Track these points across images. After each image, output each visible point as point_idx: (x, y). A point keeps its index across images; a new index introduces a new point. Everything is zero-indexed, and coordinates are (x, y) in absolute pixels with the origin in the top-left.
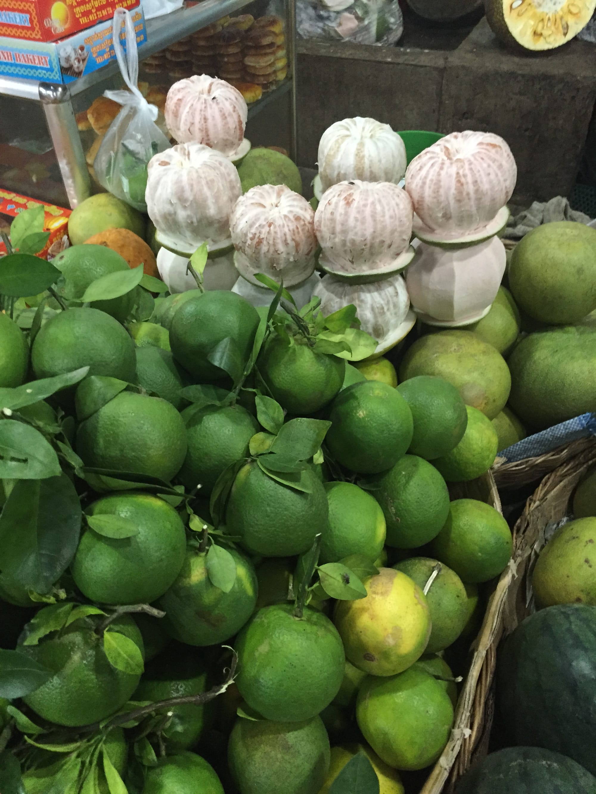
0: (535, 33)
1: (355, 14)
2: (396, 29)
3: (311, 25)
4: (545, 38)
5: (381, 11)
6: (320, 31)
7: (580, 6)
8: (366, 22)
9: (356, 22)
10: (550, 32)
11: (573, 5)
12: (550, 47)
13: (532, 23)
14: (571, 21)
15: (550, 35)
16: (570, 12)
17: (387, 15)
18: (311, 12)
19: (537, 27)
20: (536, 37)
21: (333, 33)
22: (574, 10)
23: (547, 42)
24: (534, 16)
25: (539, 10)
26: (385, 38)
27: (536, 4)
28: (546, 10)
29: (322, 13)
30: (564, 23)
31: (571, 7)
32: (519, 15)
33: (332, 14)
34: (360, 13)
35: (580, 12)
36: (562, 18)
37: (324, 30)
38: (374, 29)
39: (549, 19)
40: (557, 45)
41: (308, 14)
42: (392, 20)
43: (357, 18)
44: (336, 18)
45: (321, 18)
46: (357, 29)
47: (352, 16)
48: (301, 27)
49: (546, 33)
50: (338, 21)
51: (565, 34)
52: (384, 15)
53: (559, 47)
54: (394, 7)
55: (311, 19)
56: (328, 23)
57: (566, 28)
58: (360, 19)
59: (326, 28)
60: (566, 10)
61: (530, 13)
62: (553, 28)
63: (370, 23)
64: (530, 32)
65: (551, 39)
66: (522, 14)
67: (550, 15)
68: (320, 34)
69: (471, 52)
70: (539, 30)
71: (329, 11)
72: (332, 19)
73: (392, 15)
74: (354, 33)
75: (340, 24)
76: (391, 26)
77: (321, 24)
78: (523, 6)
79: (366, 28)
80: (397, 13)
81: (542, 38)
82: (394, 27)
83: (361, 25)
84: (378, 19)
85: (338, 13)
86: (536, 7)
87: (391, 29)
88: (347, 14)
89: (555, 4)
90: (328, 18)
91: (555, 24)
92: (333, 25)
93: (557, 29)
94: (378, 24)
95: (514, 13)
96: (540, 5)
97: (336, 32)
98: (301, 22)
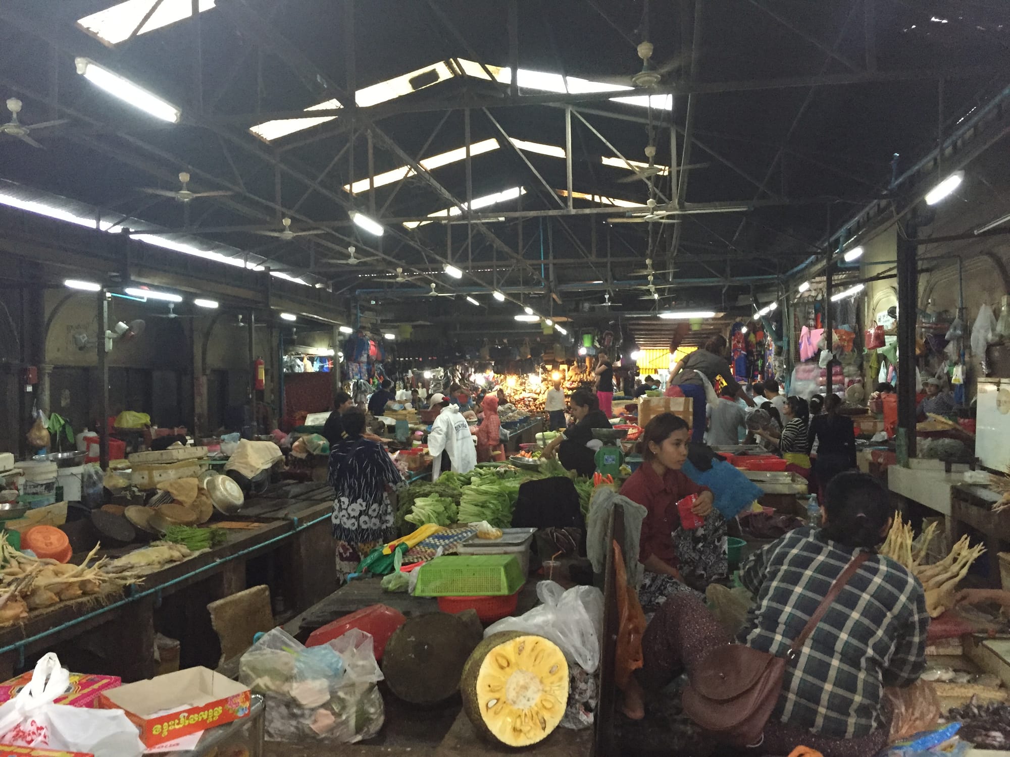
0: (515, 729)
1: (332, 710)
2: (377, 719)
3: (284, 724)
4: (525, 734)
5: (360, 704)
6: (292, 729)
7: (553, 701)
8: (344, 717)
9: (333, 718)
10: (529, 728)
11: (546, 700)
12: (532, 742)
13: (509, 720)
14: (547, 716)
15: (529, 731)
16: (544, 707)
17: (366, 707)
18: (283, 710)
19: (515, 723)
20: (516, 733)
21: (307, 731)
22: (548, 705)
23: (528, 738)
24: (511, 713)
25: (515, 707)
26: (366, 729)
27: (510, 701)
28: (521, 707)
29: (295, 711)
30: (540, 718)
31: (544, 703)
32: (496, 713)
33: (307, 712)
34: (336, 708)
35: (553, 707)
36: (537, 713)
37: (297, 728)
38: (352, 722)
39: (526, 715)
40: (538, 740)
41: (280, 713)
42: (372, 710)
43: (334, 713)
44: (310, 716)
45: (294, 716)
46: (335, 725)
47: (328, 712)
48: (272, 725)
49: (525, 729)
50: (313, 718)
51: (544, 729)
52: (363, 707)
53: (541, 742)
54: (373, 696)
55: (283, 718)
56: (302, 720)
57: (544, 723)
58: (338, 715)
59: (300, 726)
60: (540, 705)
61: (506, 711)
62: (531, 724)
63: (347, 718)
64: (509, 728)
65: (531, 734)
66: (499, 712)
67: (526, 711)
68: (293, 733)
69: (455, 748)
70: (518, 725)
71: (303, 709)
72: (307, 716)
73: (372, 705)
74: (331, 729)
75: (315, 721)
76: (372, 716)
77: (294, 723)
78: (498, 704)
79: (345, 723)
80: (377, 702)
81: (522, 734)
82: (374, 717)
83: (339, 720)
84: (357, 712)
85: (313, 710)
86: (511, 705)
87: (372, 719)
88: (322, 711)
89: (528, 700)
90: (303, 716)
91: (532, 720)
92: (307, 722)
93: (535, 724)
94: (356, 716)
95: (491, 712)
96: (514, 702)
97: (311, 729)
98: (271, 721)
